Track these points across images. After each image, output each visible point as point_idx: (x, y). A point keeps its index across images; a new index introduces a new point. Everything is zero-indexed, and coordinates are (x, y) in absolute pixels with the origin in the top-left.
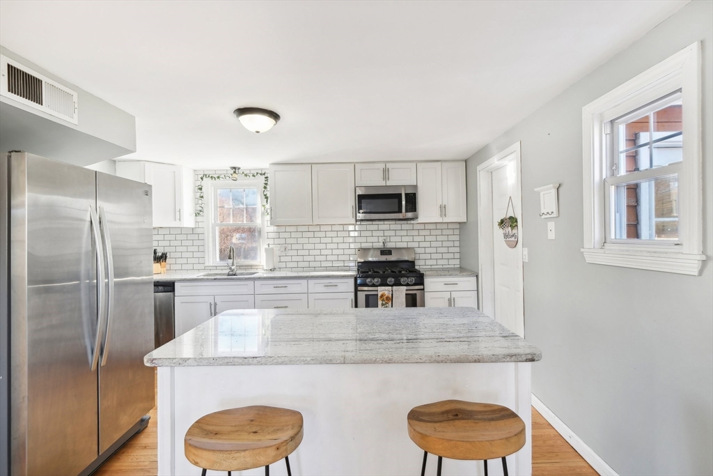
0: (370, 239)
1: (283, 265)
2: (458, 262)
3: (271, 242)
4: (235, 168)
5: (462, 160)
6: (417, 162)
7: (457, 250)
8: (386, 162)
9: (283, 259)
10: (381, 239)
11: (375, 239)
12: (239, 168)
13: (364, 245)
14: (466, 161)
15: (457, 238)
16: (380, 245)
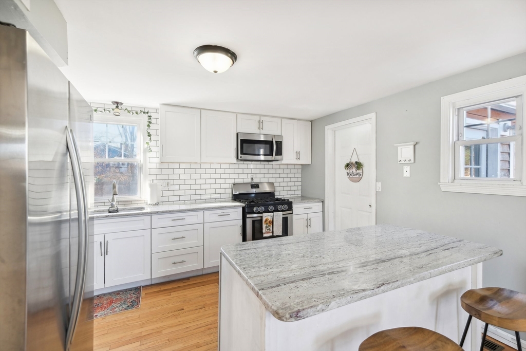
0: (241, 176)
1: (166, 199)
2: (300, 192)
3: (154, 177)
4: (117, 103)
5: (309, 121)
6: (282, 118)
7: (300, 184)
8: (260, 115)
9: (165, 193)
10: (250, 176)
11: (245, 176)
12: (122, 104)
13: (237, 181)
14: (311, 121)
15: (300, 175)
16: (249, 181)
